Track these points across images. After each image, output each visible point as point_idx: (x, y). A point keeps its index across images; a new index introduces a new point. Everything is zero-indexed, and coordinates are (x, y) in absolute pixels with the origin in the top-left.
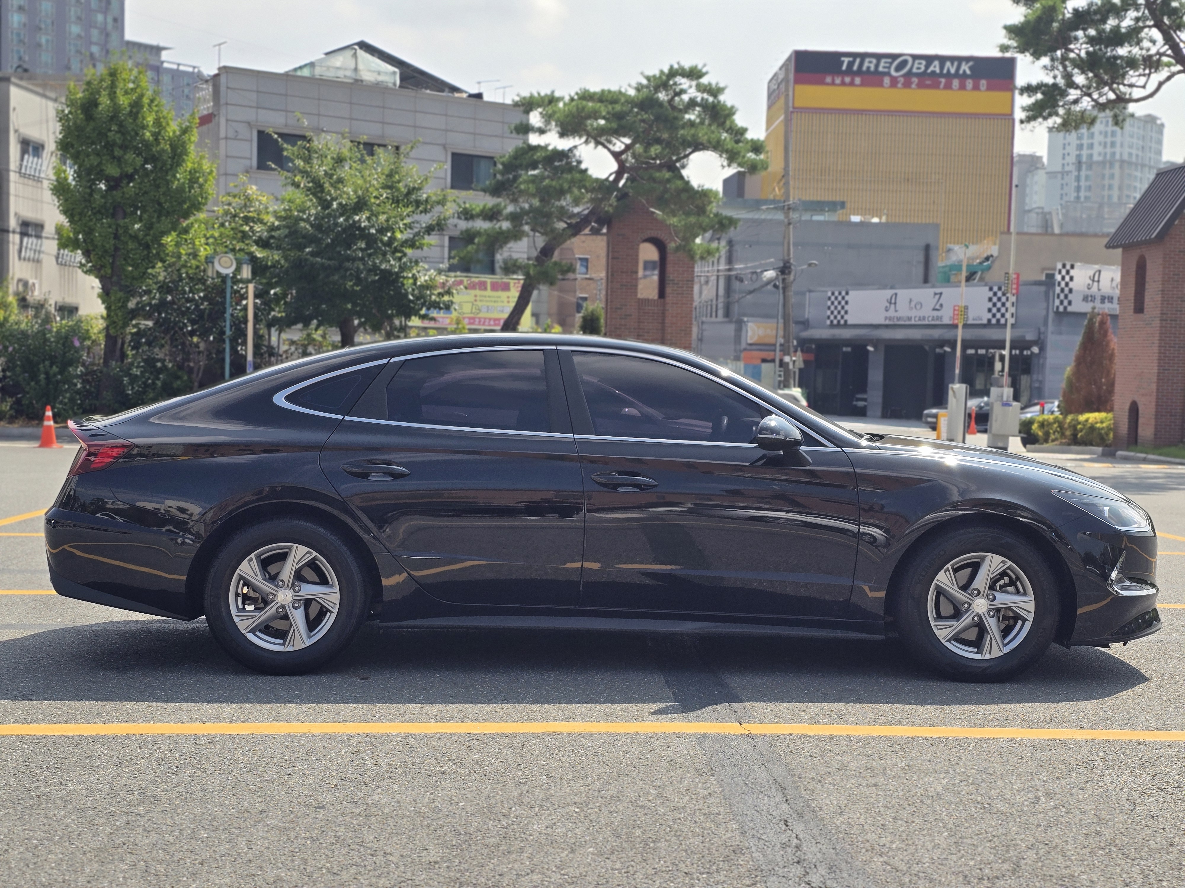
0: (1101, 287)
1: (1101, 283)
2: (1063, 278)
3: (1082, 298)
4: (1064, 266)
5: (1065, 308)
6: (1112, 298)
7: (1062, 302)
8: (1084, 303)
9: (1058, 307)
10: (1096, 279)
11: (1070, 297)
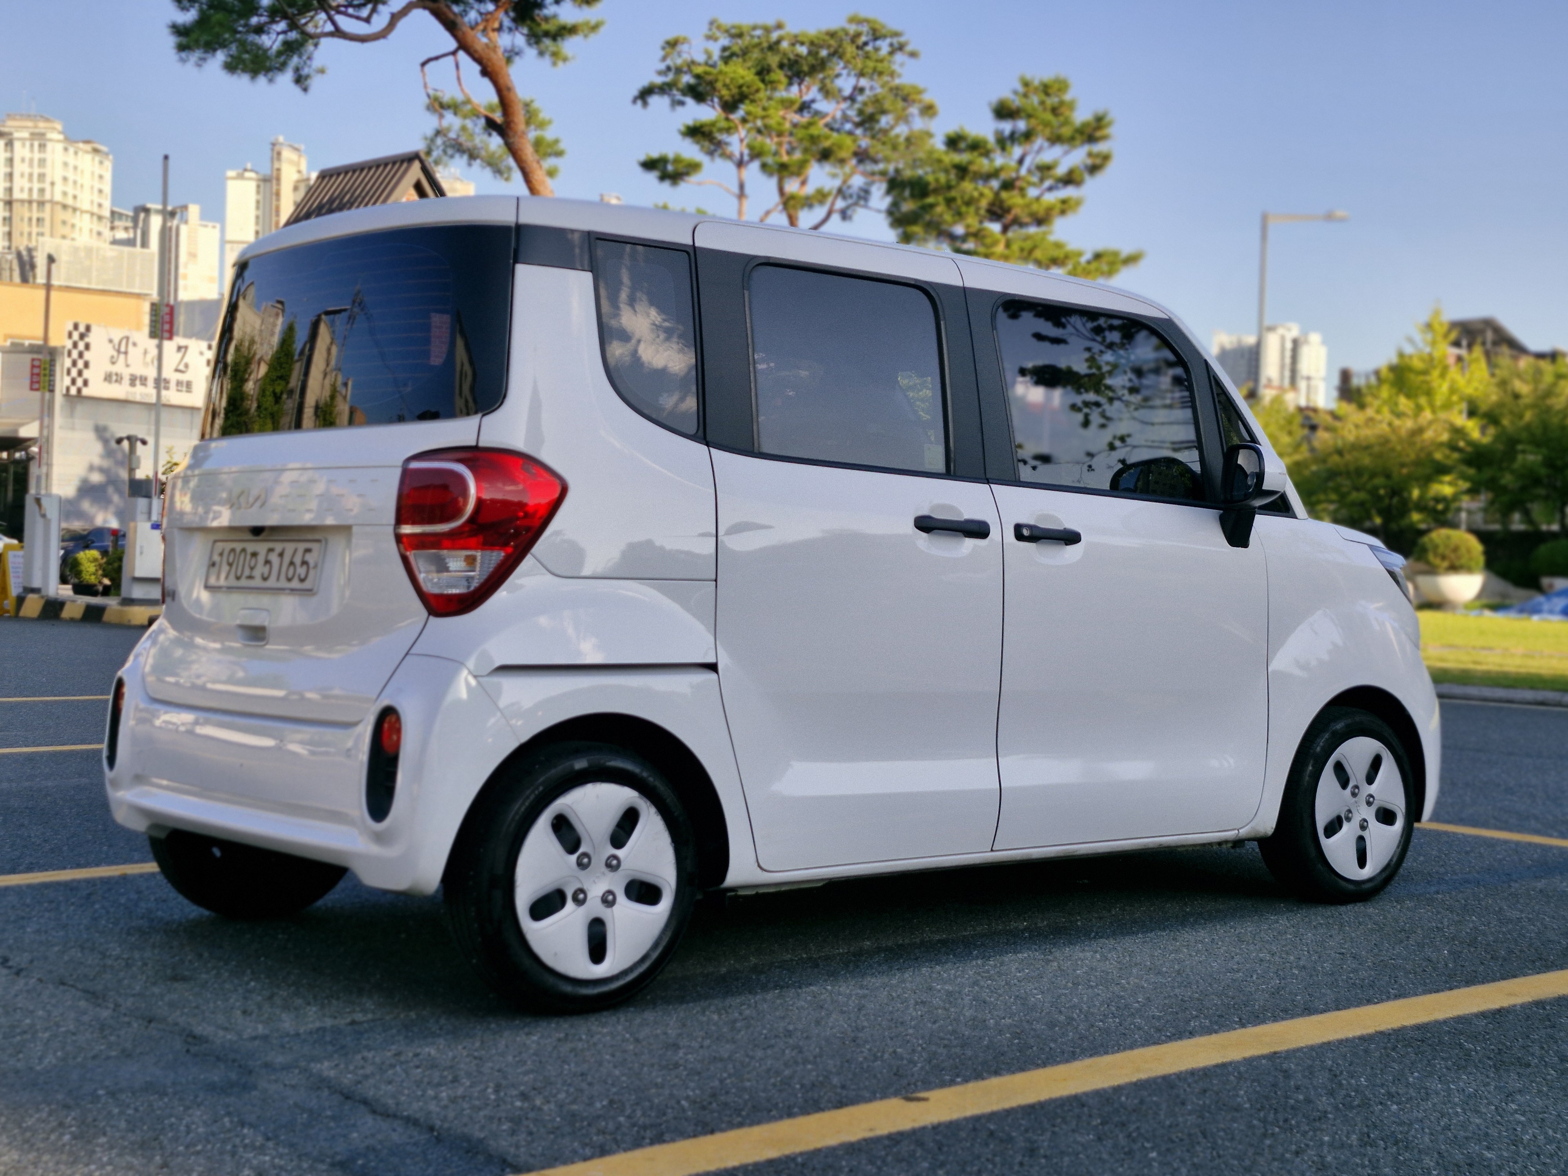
0: (129, 362)
1: (130, 356)
2: (75, 345)
3: (102, 376)
4: (76, 327)
5: (79, 390)
6: (146, 379)
7: (74, 382)
8: (106, 384)
9: (68, 389)
10: (123, 349)
11: (86, 374)
